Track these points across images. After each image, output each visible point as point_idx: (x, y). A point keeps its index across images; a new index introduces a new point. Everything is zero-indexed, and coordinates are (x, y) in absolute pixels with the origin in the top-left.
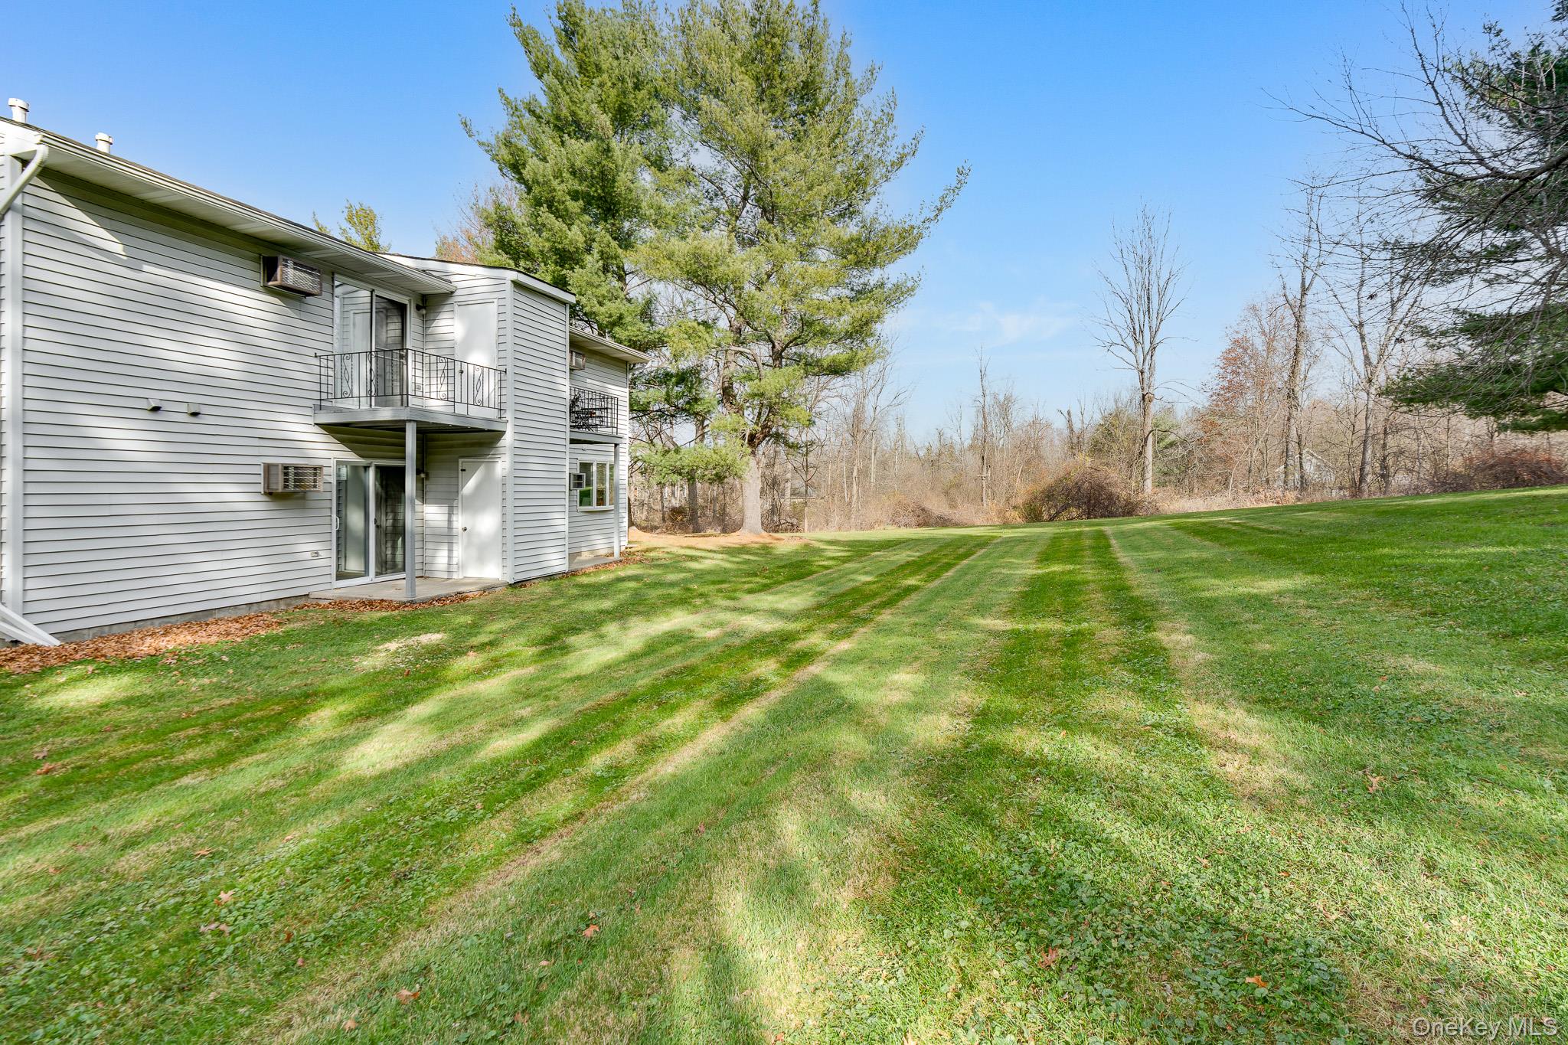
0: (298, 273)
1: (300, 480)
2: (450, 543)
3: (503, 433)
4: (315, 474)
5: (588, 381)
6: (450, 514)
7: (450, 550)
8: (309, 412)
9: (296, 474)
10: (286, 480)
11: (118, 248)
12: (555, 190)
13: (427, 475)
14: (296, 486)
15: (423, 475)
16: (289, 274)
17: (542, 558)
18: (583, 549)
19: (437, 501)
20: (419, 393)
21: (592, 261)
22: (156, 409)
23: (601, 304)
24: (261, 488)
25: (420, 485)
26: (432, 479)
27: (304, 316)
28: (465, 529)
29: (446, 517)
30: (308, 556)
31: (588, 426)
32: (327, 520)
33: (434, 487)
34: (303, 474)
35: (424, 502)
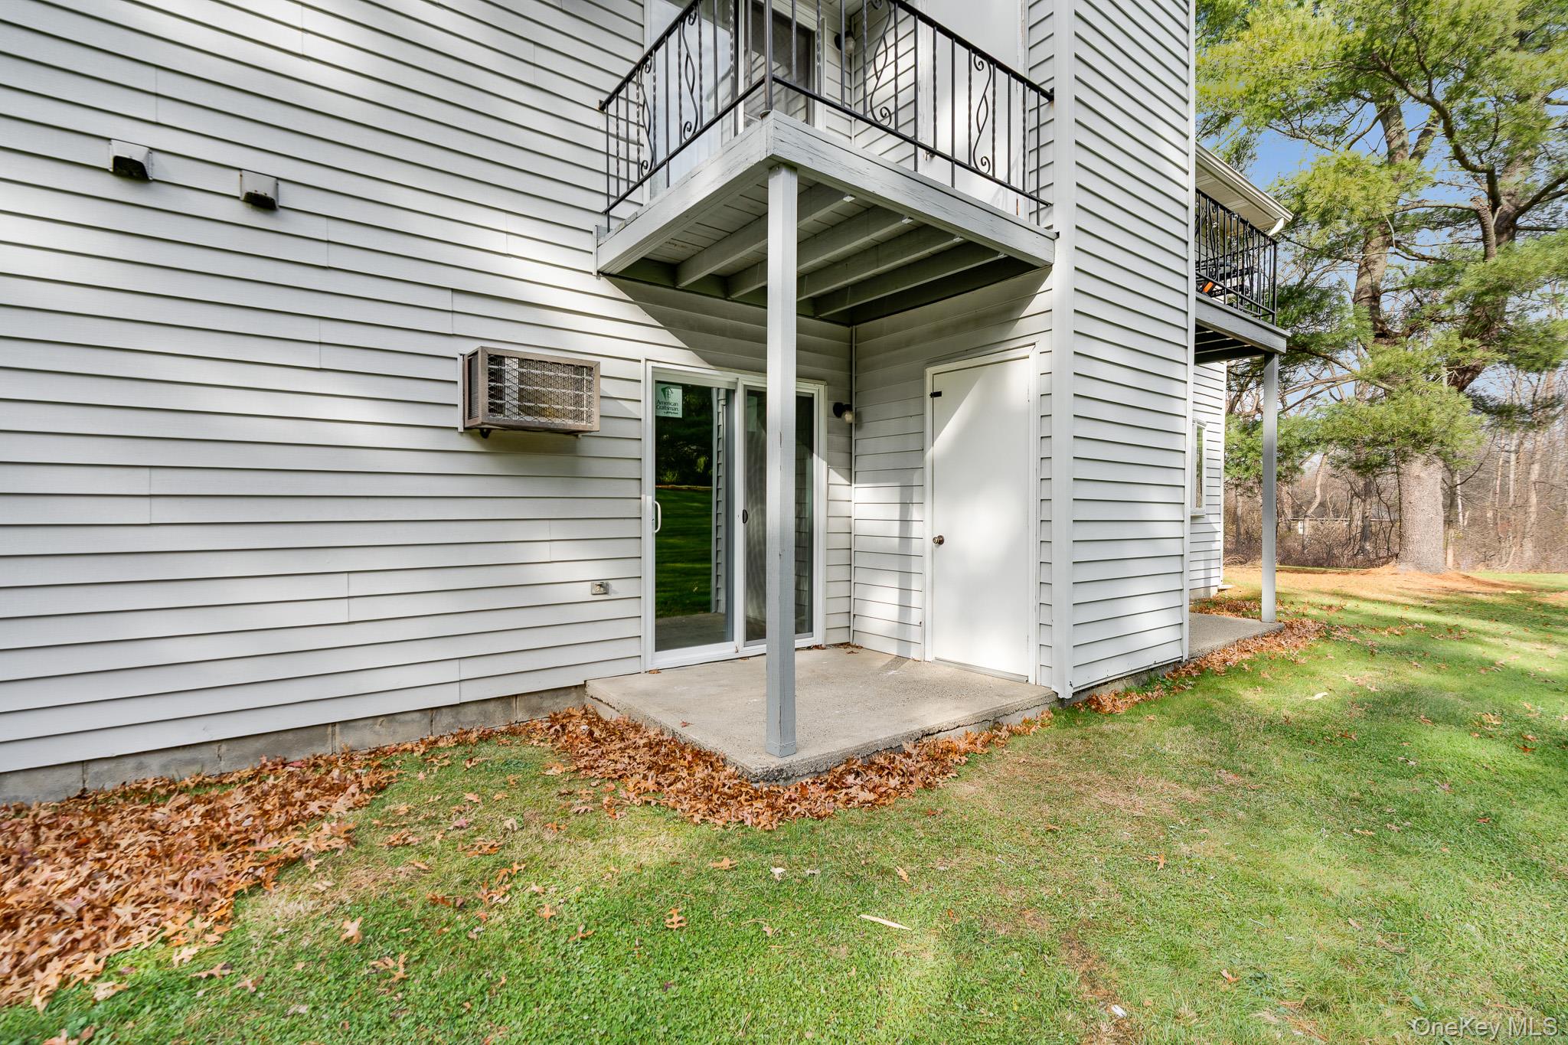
1: (538, 397)
2: (906, 573)
3: (1047, 262)
4: (578, 384)
6: (905, 504)
7: (905, 590)
8: (587, 242)
9: (522, 378)
10: (496, 393)
13: (858, 416)
14: (525, 410)
15: (848, 417)
17: (1129, 625)
19: (878, 476)
24: (456, 419)
25: (842, 440)
26: (866, 426)
28: (940, 541)
29: (895, 512)
30: (584, 592)
32: (629, 509)
33: (873, 442)
34: (546, 381)
35: (851, 476)
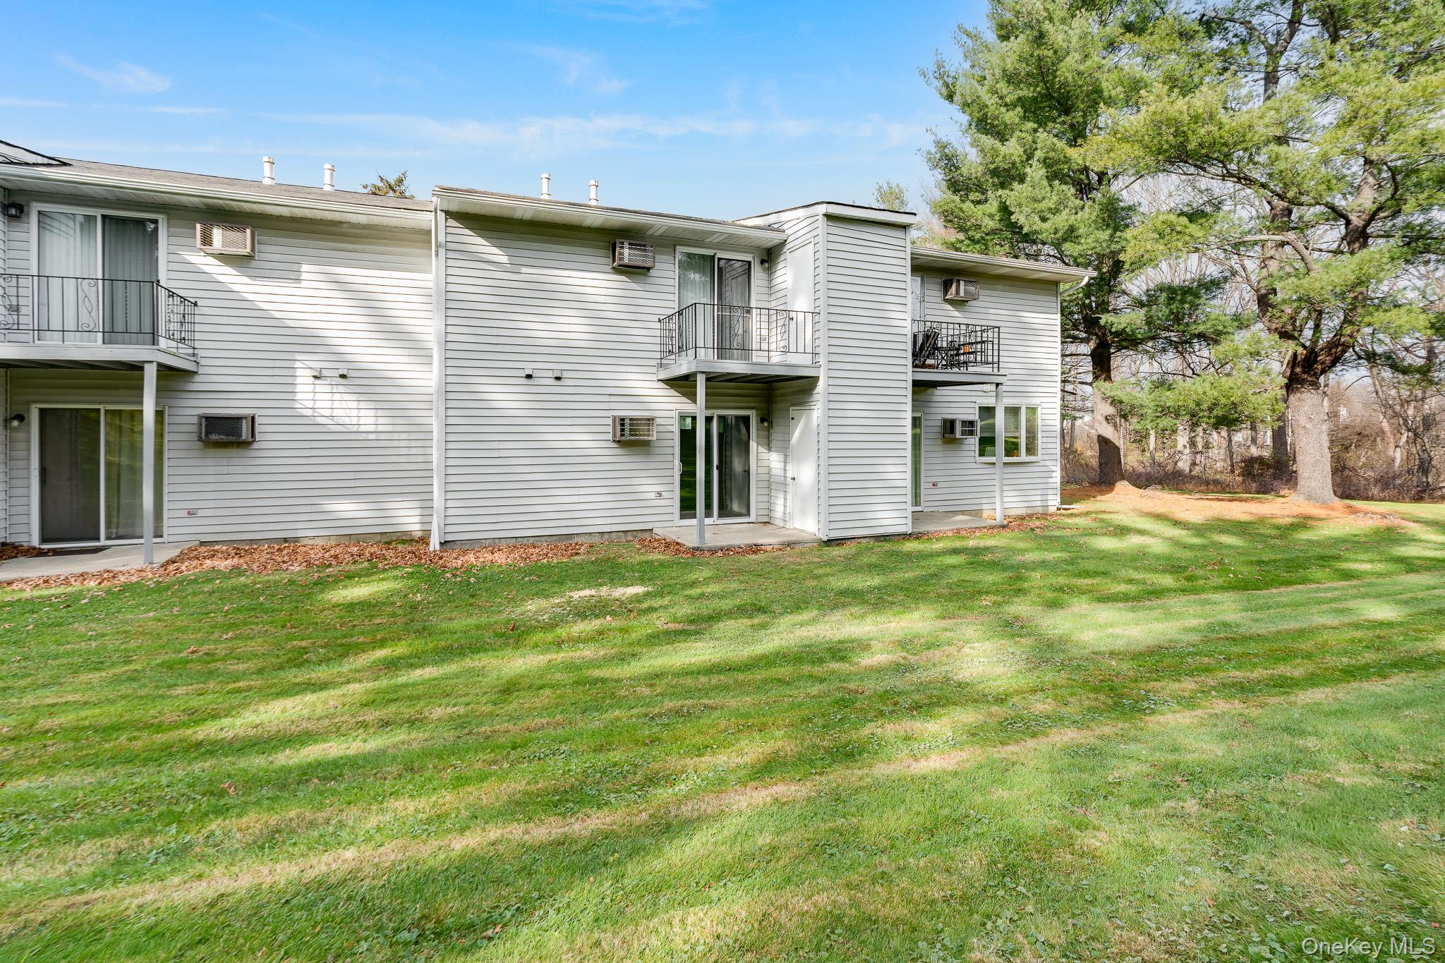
0: (632, 252)
1: (636, 430)
2: (785, 492)
3: (817, 378)
4: (649, 425)
5: (992, 311)
6: (785, 463)
8: (654, 370)
9: (631, 425)
10: (622, 430)
11: (505, 259)
12: (986, 106)
13: (770, 423)
14: (631, 435)
16: (627, 254)
17: (869, 515)
18: (984, 507)
19: (776, 448)
20: (765, 346)
21: (1036, 172)
22: (529, 377)
23: (1044, 219)
24: (610, 437)
26: (775, 427)
27: (648, 287)
28: (794, 479)
29: (782, 466)
30: (652, 496)
31: (959, 365)
32: (669, 465)
33: (776, 435)
34: (638, 425)
35: (770, 449)
